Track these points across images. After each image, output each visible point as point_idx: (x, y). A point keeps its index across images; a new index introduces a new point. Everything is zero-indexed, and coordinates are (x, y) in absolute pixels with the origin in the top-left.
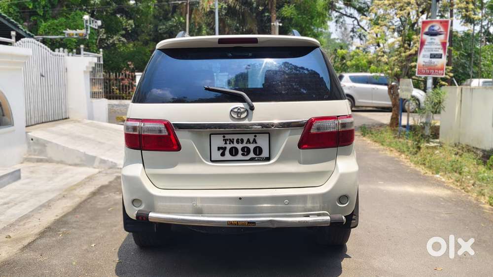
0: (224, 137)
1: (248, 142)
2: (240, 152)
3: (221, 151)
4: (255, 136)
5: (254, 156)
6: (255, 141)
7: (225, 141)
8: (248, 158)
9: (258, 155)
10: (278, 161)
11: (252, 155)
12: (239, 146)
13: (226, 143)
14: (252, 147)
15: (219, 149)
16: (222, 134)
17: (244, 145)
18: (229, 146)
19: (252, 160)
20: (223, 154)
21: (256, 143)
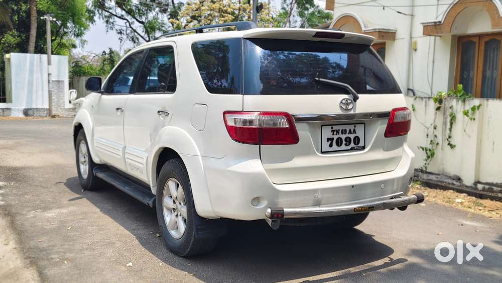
0: (332, 128)
1: (350, 132)
2: (344, 142)
3: (330, 142)
4: (355, 127)
5: (354, 146)
6: (355, 132)
7: (333, 131)
8: (349, 147)
9: (356, 144)
10: (371, 149)
11: (352, 145)
12: (343, 137)
13: (333, 134)
14: (352, 136)
15: (328, 140)
16: (331, 125)
17: (347, 135)
18: (335, 137)
19: (352, 149)
20: (331, 145)
21: (355, 133)
